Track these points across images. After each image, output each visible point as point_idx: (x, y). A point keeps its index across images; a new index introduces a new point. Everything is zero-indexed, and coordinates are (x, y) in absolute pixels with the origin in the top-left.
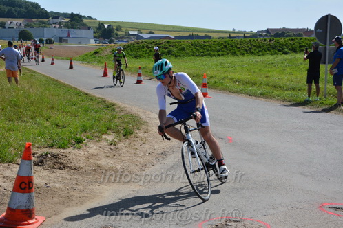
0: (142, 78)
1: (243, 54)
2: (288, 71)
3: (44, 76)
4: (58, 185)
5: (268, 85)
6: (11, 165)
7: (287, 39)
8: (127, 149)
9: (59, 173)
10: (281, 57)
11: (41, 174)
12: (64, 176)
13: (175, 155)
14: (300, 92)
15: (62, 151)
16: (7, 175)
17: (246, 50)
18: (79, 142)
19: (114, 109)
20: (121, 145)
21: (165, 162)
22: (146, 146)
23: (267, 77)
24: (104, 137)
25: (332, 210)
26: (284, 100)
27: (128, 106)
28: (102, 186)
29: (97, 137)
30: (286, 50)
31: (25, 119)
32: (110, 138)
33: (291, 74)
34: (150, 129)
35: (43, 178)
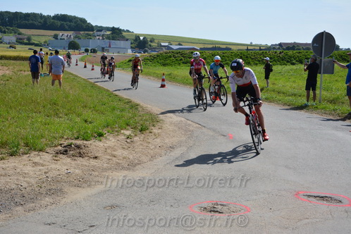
0: (165, 83)
1: (257, 64)
2: (293, 79)
3: (84, 79)
4: (77, 171)
5: (274, 91)
6: (41, 153)
7: (294, 52)
8: (141, 142)
9: (80, 161)
10: (289, 67)
11: (64, 161)
12: (83, 163)
13: (181, 148)
14: (300, 98)
15: (85, 142)
16: (36, 161)
17: (259, 61)
18: (101, 135)
19: (137, 109)
20: (136, 139)
21: (172, 154)
22: (158, 140)
23: (274, 84)
24: (122, 131)
25: (306, 197)
26: (285, 104)
27: (149, 106)
28: (114, 173)
29: (117, 131)
30: (294, 61)
31: (61, 115)
32: (128, 133)
33: (294, 82)
34: (164, 126)
35: (65, 165)
